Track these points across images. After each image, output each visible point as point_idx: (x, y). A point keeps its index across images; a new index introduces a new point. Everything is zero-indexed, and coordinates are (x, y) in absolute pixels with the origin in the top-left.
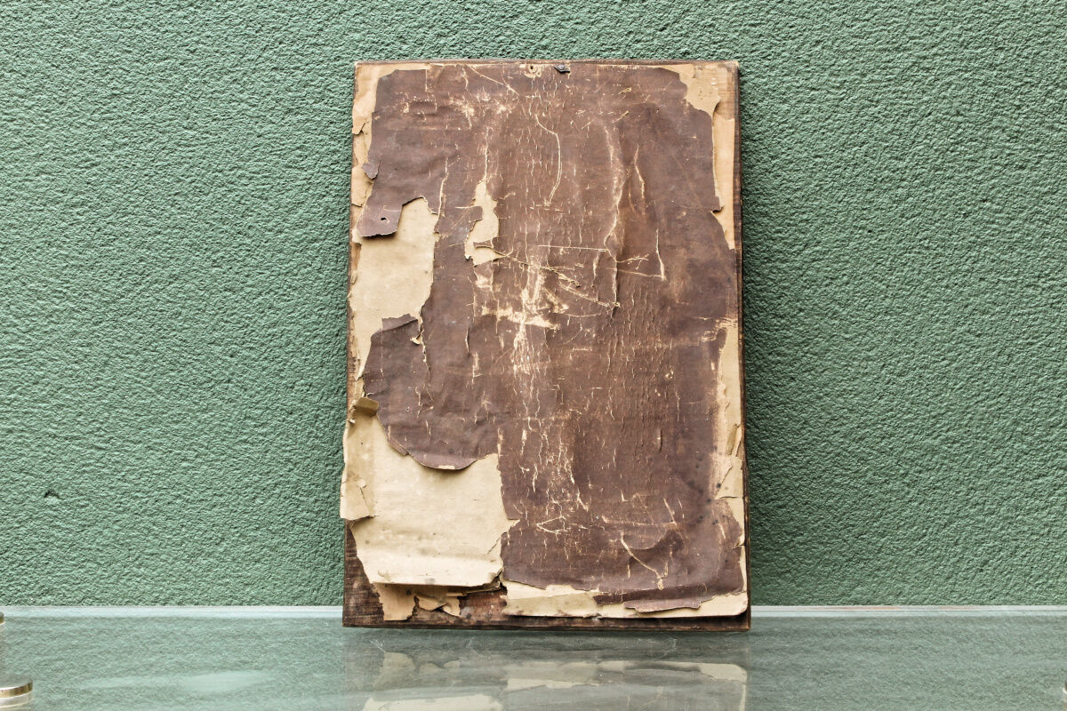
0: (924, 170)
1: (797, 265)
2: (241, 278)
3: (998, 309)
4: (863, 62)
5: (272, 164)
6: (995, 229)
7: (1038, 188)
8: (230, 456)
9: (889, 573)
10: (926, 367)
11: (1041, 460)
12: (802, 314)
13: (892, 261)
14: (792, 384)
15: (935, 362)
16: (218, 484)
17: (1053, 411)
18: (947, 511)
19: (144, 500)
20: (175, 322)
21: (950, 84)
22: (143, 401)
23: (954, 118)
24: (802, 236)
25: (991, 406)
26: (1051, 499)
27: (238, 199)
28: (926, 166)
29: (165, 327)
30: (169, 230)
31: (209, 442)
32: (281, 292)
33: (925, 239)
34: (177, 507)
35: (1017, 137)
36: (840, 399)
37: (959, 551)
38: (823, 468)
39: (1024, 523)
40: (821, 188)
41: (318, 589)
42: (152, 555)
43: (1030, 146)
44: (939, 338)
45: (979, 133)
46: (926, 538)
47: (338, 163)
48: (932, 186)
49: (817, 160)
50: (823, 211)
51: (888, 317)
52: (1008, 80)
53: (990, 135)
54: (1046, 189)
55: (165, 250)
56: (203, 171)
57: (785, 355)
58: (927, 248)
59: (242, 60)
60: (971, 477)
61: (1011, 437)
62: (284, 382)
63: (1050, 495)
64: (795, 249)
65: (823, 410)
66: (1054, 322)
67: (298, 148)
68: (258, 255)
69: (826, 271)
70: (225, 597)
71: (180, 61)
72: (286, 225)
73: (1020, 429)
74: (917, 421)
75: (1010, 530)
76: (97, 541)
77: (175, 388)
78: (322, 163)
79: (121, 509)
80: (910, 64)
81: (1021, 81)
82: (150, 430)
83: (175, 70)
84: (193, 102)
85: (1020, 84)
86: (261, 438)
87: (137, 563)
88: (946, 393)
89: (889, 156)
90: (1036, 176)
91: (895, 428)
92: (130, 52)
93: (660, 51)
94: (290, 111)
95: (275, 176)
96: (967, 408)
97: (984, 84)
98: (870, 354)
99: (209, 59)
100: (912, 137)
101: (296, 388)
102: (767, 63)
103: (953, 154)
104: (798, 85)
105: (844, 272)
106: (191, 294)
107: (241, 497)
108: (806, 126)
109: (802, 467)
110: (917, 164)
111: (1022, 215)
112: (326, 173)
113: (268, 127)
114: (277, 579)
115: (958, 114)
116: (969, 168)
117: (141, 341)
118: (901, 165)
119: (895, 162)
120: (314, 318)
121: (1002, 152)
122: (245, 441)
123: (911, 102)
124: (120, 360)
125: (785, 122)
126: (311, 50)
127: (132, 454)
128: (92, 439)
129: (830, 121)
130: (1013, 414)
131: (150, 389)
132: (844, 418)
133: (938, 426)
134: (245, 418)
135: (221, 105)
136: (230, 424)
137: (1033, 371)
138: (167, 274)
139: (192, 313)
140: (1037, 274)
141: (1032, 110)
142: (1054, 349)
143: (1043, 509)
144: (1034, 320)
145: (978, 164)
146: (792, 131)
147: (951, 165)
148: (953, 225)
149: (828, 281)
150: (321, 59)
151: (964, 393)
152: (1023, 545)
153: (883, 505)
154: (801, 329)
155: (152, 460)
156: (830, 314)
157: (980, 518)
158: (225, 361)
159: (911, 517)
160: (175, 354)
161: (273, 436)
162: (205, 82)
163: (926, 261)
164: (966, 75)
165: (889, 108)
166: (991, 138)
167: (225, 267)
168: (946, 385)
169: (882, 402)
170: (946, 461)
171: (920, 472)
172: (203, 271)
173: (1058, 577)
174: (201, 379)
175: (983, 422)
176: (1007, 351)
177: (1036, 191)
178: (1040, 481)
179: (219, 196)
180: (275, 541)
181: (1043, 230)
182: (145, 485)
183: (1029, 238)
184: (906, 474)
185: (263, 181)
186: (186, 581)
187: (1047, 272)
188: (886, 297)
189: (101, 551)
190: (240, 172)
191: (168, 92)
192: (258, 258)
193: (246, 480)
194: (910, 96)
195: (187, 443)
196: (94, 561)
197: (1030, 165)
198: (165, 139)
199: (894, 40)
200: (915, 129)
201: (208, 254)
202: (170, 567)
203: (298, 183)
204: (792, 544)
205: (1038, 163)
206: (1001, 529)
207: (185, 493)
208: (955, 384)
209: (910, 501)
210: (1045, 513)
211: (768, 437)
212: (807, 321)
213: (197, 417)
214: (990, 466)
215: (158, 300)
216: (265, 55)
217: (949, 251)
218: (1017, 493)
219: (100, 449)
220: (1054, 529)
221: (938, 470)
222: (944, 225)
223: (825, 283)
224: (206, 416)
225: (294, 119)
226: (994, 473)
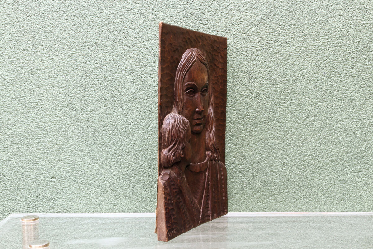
0: (325, 77)
1: (286, 106)
2: (113, 110)
3: (347, 120)
4: (306, 44)
5: (123, 75)
6: (346, 96)
7: (359, 83)
8: (109, 166)
9: (313, 202)
10: (325, 138)
11: (360, 167)
12: (287, 121)
13: (315, 105)
14: (284, 143)
15: (328, 136)
16: (106, 174)
17: (364, 151)
18: (331, 183)
19: (83, 180)
20: (92, 124)
21: (332, 51)
22: (82, 149)
23: (334, 61)
24: (287, 98)
25: (345, 150)
26: (363, 179)
27: (112, 86)
28: (325, 76)
29: (89, 126)
30: (91, 95)
31: (103, 161)
32: (125, 115)
33: (325, 98)
34: (93, 181)
35: (353, 67)
36: (298, 148)
37: (335, 195)
38: (293, 169)
39: (354, 186)
40: (293, 83)
41: (137, 207)
42: (85, 196)
43: (357, 70)
44: (329, 129)
45: (342, 66)
46: (325, 191)
47: (143, 74)
48: (327, 82)
49: (292, 74)
50: (293, 90)
51: (313, 123)
52: (350, 50)
53: (345, 66)
54: (362, 83)
55: (89, 102)
56: (101, 77)
57: (282, 134)
58: (325, 101)
59: (114, 43)
60: (339, 172)
61: (351, 160)
62: (126, 143)
63: (363, 178)
64: (285, 101)
65: (293, 151)
66: (364, 124)
67: (131, 70)
68: (118, 103)
69: (294, 108)
70: (107, 210)
71: (94, 43)
72: (127, 94)
73: (354, 157)
74: (322, 155)
75: (350, 188)
76: (68, 192)
77: (92, 144)
78: (139, 75)
79: (75, 182)
80: (321, 45)
81: (355, 50)
82: (84, 158)
83: (93, 46)
84: (98, 56)
85: (354, 51)
86: (119, 160)
87: (80, 199)
88: (331, 146)
89: (314, 73)
90: (359, 79)
91: (315, 157)
92: (78, 40)
93: (243, 40)
94: (128, 58)
95: (124, 79)
96: (338, 151)
97: (343, 51)
98: (308, 134)
99: (103, 42)
100: (321, 67)
101: (130, 144)
102: (276, 44)
103: (333, 72)
104: (286, 51)
105: (300, 109)
106: (97, 115)
107: (113, 179)
108: (288, 63)
109: (286, 169)
110: (322, 76)
111: (354, 91)
112: (140, 78)
113: (122, 63)
114: (124, 204)
115: (335, 60)
116: (338, 77)
117: (82, 130)
118: (318, 76)
119: (316, 75)
120: (136, 123)
121: (348, 72)
122: (114, 161)
123: (320, 56)
124: (75, 136)
125: (282, 62)
126: (135, 39)
127: (79, 165)
128: (66, 161)
129: (296, 62)
130: (351, 153)
131: (84, 145)
132: (300, 154)
133: (329, 156)
134: (114, 154)
135: (107, 56)
136: (109, 156)
137: (358, 139)
138: (90, 109)
139: (98, 121)
140: (359, 109)
141: (358, 59)
142: (364, 132)
143: (360, 182)
144: (358, 124)
145: (341, 76)
146: (284, 65)
147: (333, 76)
148: (333, 94)
149: (295, 111)
150: (138, 42)
151: (336, 146)
152: (354, 193)
153: (311, 181)
154: (286, 126)
155: (85, 167)
156: (295, 122)
157: (341, 184)
158: (108, 136)
159: (320, 184)
160: (92, 134)
161: (123, 159)
162: (102, 49)
163: (325, 105)
164: (338, 48)
165: (314, 58)
166: (345, 68)
167: (108, 107)
168: (331, 144)
169: (311, 149)
170: (331, 167)
171: (323, 170)
172: (101, 108)
173: (365, 203)
174: (100, 142)
175: (342, 155)
176: (350, 133)
177: (359, 84)
178: (360, 173)
179: (106, 85)
180: (123, 192)
181: (361, 96)
182: (83, 175)
183: (357, 98)
184: (319, 171)
185: (120, 80)
186: (95, 205)
187: (362, 109)
188: (313, 116)
189: (69, 196)
190: (113, 77)
191: (91, 52)
192: (118, 104)
193: (114, 173)
194: (320, 54)
195: (96, 162)
196: (67, 198)
197: (357, 76)
198: (89, 67)
199: (315, 37)
200: (322, 65)
201: (103, 103)
202: (90, 201)
203: (131, 81)
204: (283, 193)
205: (359, 75)
206: (348, 188)
207: (95, 177)
208: (334, 143)
209: (320, 179)
210: (361, 183)
211: (276, 160)
212: (288, 124)
213: (99, 154)
214: (344, 168)
215: (87, 117)
216: (121, 41)
217: (332, 102)
218: (353, 177)
219: (69, 164)
220: (364, 188)
221: (328, 170)
222: (331, 94)
223: (294, 112)
224: (102, 153)
225: (130, 61)
226: (346, 171)
